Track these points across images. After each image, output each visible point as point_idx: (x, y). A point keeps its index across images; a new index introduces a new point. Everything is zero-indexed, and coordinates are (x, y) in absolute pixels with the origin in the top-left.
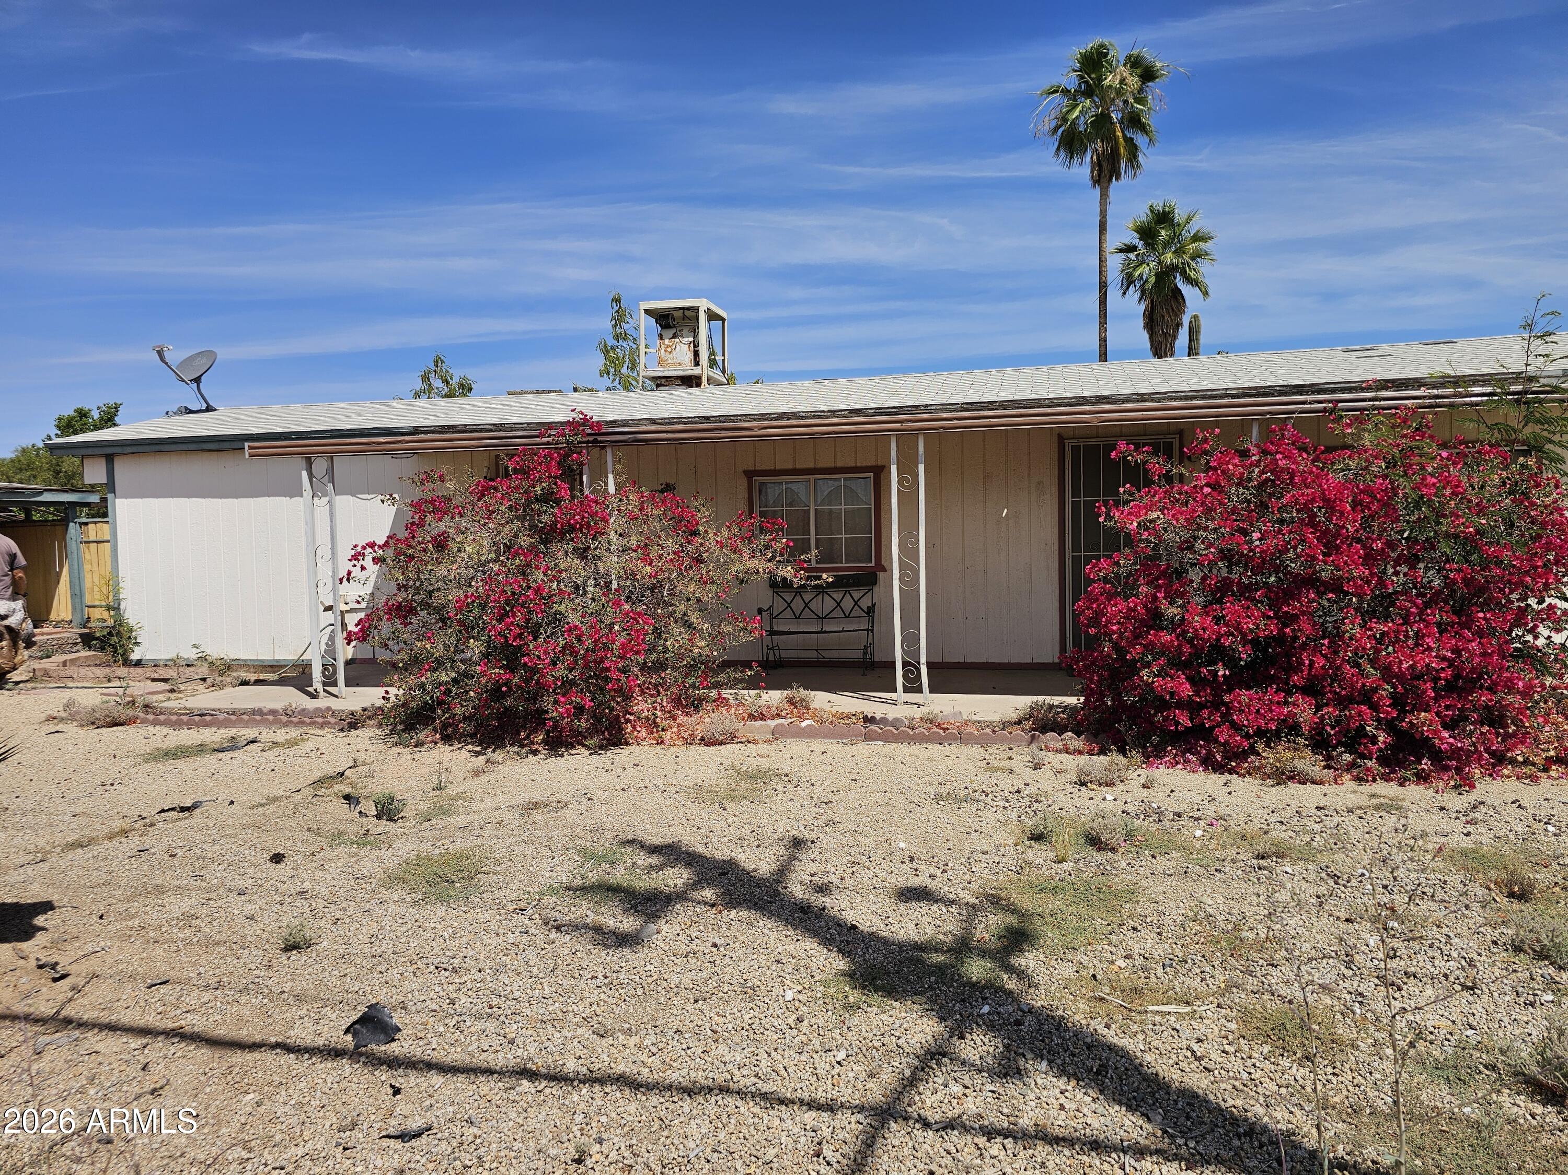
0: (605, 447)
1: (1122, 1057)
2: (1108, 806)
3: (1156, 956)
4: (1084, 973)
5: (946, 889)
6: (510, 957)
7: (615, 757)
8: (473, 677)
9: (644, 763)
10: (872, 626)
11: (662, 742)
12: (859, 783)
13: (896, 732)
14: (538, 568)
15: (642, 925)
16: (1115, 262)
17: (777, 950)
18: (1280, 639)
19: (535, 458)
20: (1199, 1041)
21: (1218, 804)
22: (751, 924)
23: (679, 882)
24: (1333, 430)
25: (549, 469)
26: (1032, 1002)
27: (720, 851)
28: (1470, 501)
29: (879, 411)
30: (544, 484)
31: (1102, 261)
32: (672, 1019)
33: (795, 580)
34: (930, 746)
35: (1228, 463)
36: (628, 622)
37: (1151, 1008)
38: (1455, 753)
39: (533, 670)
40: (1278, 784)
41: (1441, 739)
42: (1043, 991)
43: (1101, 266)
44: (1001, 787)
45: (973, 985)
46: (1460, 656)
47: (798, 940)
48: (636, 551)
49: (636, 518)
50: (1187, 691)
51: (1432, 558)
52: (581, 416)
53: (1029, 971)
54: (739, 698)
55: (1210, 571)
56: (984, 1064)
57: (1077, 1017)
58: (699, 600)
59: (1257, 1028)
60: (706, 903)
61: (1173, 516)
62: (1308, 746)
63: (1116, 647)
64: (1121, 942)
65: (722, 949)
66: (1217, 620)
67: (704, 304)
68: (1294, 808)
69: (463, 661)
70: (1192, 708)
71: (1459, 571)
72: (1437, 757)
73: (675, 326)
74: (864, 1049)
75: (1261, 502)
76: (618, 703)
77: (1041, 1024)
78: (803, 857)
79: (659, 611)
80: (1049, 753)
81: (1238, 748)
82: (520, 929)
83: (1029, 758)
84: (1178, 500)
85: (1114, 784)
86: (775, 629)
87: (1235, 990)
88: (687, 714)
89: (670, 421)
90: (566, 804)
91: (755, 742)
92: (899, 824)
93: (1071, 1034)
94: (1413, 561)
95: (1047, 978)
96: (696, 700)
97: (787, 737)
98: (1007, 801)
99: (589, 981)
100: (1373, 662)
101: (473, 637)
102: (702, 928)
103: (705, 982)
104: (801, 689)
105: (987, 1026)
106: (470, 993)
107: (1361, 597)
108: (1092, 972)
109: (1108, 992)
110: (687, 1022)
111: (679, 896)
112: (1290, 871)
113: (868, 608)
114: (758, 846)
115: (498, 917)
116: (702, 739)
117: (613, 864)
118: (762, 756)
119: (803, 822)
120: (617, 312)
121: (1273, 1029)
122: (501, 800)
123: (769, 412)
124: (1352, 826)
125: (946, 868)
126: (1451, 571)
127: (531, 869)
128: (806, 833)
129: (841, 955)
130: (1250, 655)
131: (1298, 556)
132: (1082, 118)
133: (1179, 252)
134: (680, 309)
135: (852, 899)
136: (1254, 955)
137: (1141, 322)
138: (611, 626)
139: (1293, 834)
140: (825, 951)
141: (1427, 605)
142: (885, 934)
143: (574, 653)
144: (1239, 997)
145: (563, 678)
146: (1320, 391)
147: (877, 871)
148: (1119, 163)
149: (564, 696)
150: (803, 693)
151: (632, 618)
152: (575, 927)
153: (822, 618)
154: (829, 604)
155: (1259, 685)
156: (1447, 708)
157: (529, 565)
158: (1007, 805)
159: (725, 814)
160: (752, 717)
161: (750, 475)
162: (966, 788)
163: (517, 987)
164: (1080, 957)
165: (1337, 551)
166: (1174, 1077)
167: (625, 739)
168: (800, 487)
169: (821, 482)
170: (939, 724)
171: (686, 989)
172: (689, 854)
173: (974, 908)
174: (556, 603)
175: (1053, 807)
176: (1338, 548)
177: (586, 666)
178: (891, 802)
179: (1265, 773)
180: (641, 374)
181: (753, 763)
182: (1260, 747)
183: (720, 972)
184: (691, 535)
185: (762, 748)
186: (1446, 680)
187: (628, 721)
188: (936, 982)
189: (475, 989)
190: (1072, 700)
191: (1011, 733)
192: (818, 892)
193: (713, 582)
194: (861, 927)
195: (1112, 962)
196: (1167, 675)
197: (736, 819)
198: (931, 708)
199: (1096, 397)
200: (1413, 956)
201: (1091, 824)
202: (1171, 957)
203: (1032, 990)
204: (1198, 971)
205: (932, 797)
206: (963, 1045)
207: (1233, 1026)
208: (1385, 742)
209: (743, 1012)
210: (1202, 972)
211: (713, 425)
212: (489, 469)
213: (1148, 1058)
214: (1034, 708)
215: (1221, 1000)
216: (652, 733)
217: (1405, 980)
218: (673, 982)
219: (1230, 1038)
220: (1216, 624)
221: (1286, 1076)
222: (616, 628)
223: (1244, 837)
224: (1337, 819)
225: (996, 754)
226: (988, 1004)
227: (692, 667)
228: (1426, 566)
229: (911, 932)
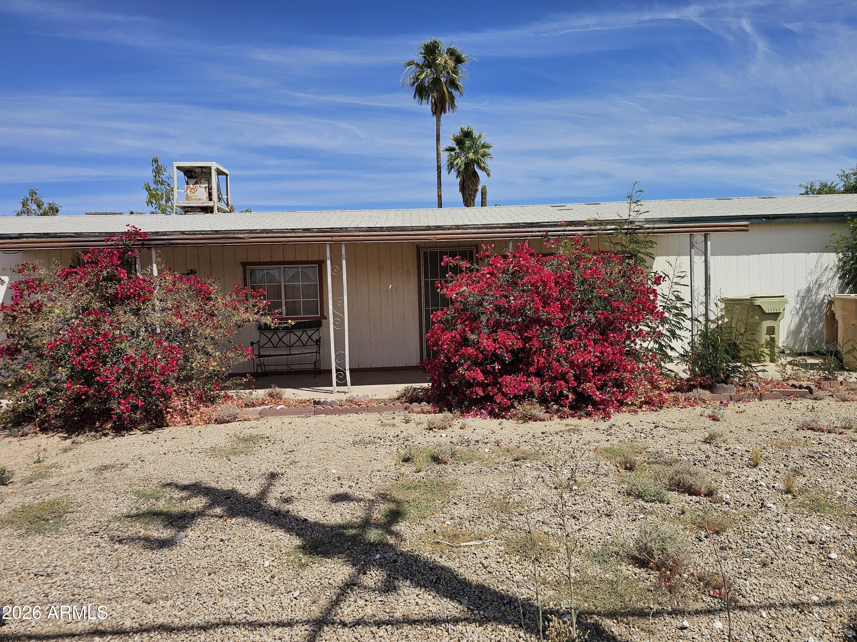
0: (151, 248)
1: (448, 572)
2: (443, 440)
3: (466, 517)
4: (429, 530)
5: (358, 493)
6: (87, 563)
7: (160, 434)
8: (62, 391)
9: (179, 437)
10: (319, 350)
11: (190, 424)
12: (310, 439)
13: (332, 408)
14: (105, 322)
15: (176, 534)
16: (445, 156)
17: (260, 539)
18: (523, 350)
19: (102, 254)
20: (486, 558)
21: (496, 434)
22: (244, 525)
23: (200, 505)
24: (546, 245)
25: (111, 261)
26: (402, 549)
27: (226, 485)
28: (606, 280)
29: (320, 230)
30: (108, 270)
31: (438, 155)
32: (194, 587)
33: (272, 324)
34: (351, 415)
35: (498, 263)
36: (166, 353)
37: (463, 544)
38: (603, 401)
39: (103, 385)
40: (524, 422)
41: (596, 395)
42: (408, 543)
43: (437, 157)
44: (388, 434)
45: (371, 544)
46: (603, 355)
47: (272, 531)
48: (171, 310)
49: (171, 291)
50: (481, 377)
51: (591, 308)
52: (133, 229)
53: (401, 533)
54: (239, 395)
55: (491, 316)
56: (377, 586)
57: (425, 554)
58: (213, 339)
59: (514, 548)
60: (216, 516)
61: (472, 289)
62: (537, 402)
63: (447, 357)
64: (448, 511)
65: (226, 542)
66: (495, 340)
67: (214, 165)
68: (532, 434)
69: (55, 381)
70: (484, 386)
71: (602, 314)
72: (595, 404)
73: (196, 177)
74: (310, 588)
75: (513, 281)
76: (161, 402)
77: (407, 560)
78: (277, 484)
79: (187, 346)
80: (414, 414)
81: (506, 405)
82: (94, 545)
83: (404, 418)
84: (475, 281)
85: (446, 428)
86: (262, 354)
87: (503, 529)
88: (207, 406)
89: (194, 233)
90: (127, 465)
91: (249, 420)
92: (332, 460)
93: (422, 564)
94: (582, 310)
95: (410, 535)
96: (212, 397)
97: (268, 416)
98: (392, 441)
99: (141, 571)
100: (565, 359)
101: (62, 366)
102: (214, 531)
103: (215, 562)
104: (277, 388)
105: (378, 566)
106: (59, 588)
107: (559, 328)
108: (433, 529)
109: (441, 538)
110: (204, 588)
111: (200, 514)
112: (529, 466)
113: (317, 340)
114: (250, 480)
115: (79, 539)
116: (216, 420)
117: (157, 499)
118: (253, 428)
119: (277, 464)
120: (156, 168)
121: (521, 547)
122: (82, 465)
123: (256, 228)
124: (557, 440)
125: (358, 481)
126: (599, 314)
127: (102, 507)
128: (278, 470)
129: (298, 537)
130: (510, 358)
131: (531, 308)
132: (427, 79)
133: (476, 153)
134: (199, 167)
135: (305, 504)
136: (512, 510)
137: (458, 188)
138: (155, 356)
139: (531, 447)
140: (289, 535)
141: (589, 331)
142: (323, 522)
143: (131, 373)
144: (506, 533)
145: (124, 388)
146: (541, 226)
147: (319, 487)
148: (445, 104)
149: (124, 399)
150: (278, 390)
151: (169, 351)
152: (132, 539)
153: (290, 347)
154: (294, 338)
155: (515, 373)
156: (598, 380)
157: (99, 320)
158: (391, 444)
159: (230, 463)
160: (247, 406)
161: (244, 265)
162: (370, 436)
163: (91, 581)
164: (428, 522)
165: (548, 305)
166: (474, 579)
167: (167, 423)
168: (275, 271)
169: (287, 269)
170: (356, 402)
171: (203, 568)
172: (206, 488)
173: (373, 502)
174: (118, 343)
175: (415, 443)
176: (549, 304)
177: (139, 379)
178: (328, 448)
179: (518, 417)
180: (175, 204)
181: (248, 432)
182: (516, 404)
183: (225, 555)
184: (207, 300)
185: (253, 423)
186: (598, 367)
187: (168, 412)
188: (351, 545)
189: (62, 585)
190: (426, 385)
191: (394, 405)
192: (285, 503)
193: (221, 327)
194: (310, 520)
195: (444, 522)
196: (471, 370)
197: (236, 465)
198: (352, 394)
199: (435, 226)
200: (584, 502)
201: (434, 450)
202: (473, 516)
203: (403, 543)
204: (486, 522)
205: (351, 443)
206: (365, 578)
207: (502, 548)
208: (572, 398)
209: (239, 577)
210: (488, 522)
211: (220, 236)
212: (73, 260)
213: (461, 571)
214: (406, 390)
215: (497, 535)
216: (184, 418)
217: (581, 515)
218: (195, 565)
219: (501, 554)
220: (494, 343)
221: (527, 570)
222: (159, 357)
223: (508, 451)
224: (551, 438)
225: (386, 416)
226: (379, 553)
227: (209, 378)
228: (588, 312)
229: (338, 519)
